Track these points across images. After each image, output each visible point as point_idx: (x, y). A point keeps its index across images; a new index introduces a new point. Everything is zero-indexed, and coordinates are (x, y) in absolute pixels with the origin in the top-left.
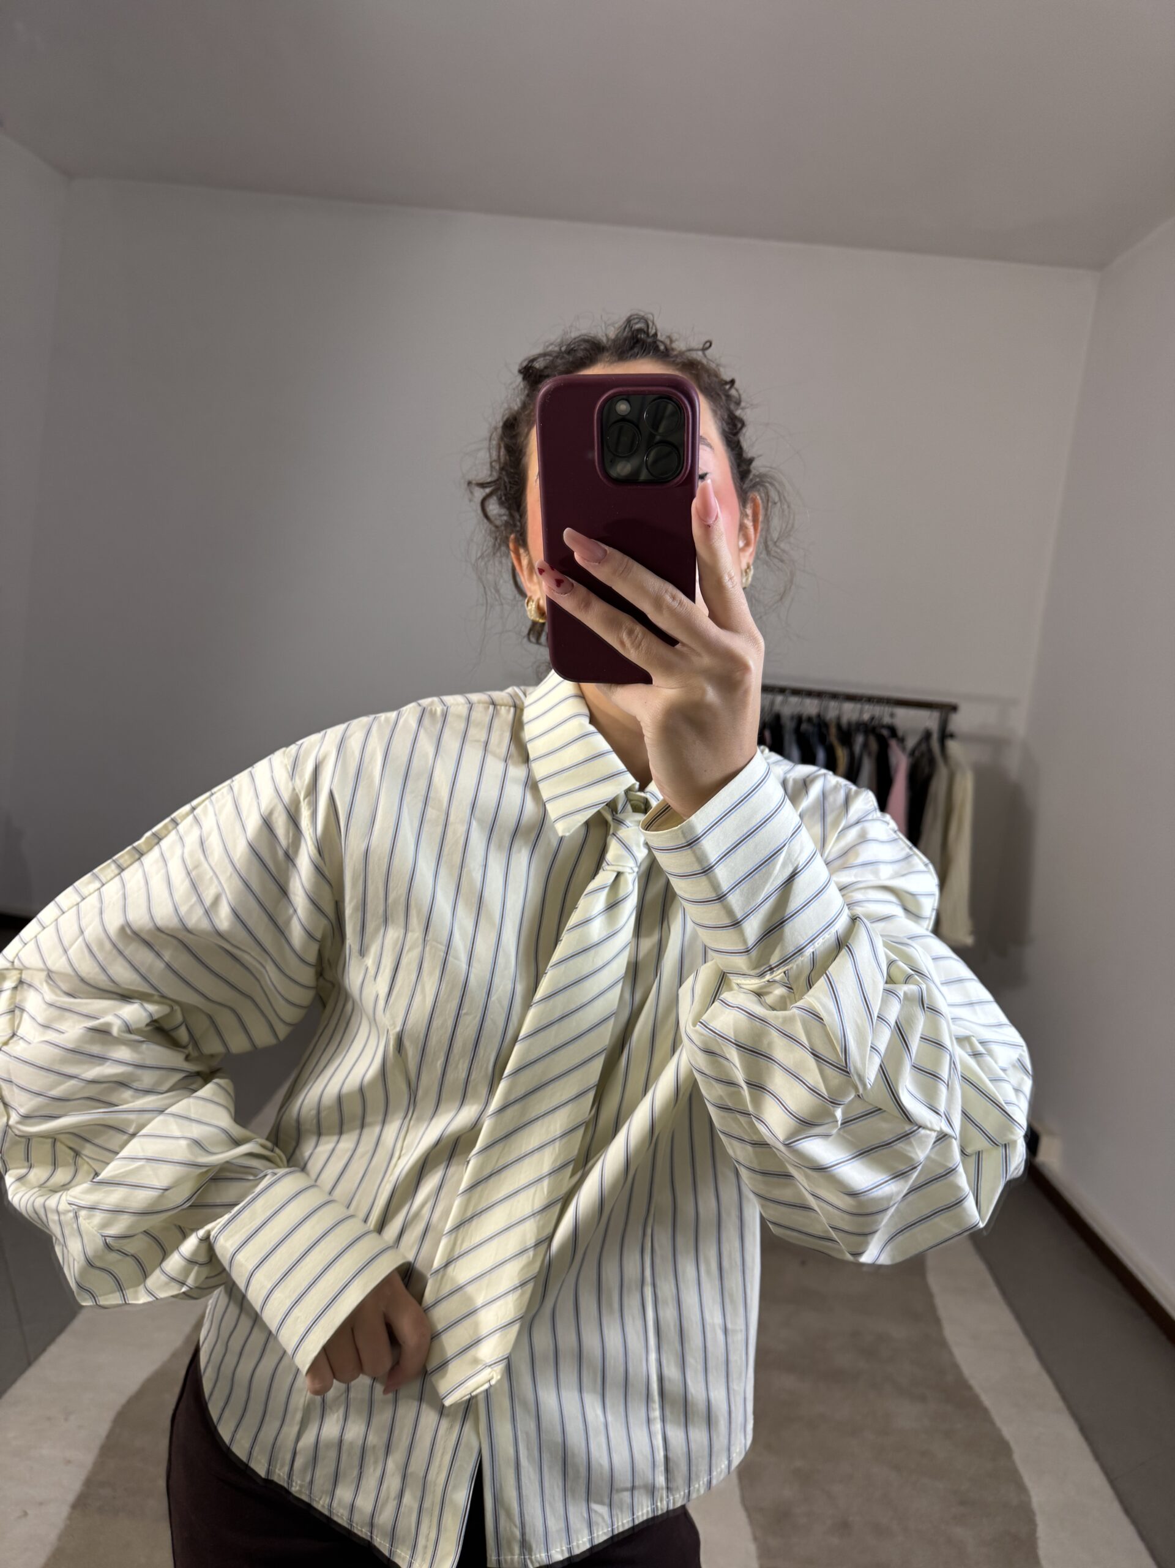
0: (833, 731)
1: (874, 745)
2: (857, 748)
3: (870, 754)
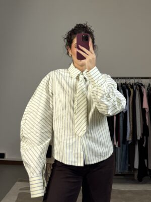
0: (129, 86)
1: (138, 88)
2: (135, 89)
3: (138, 90)
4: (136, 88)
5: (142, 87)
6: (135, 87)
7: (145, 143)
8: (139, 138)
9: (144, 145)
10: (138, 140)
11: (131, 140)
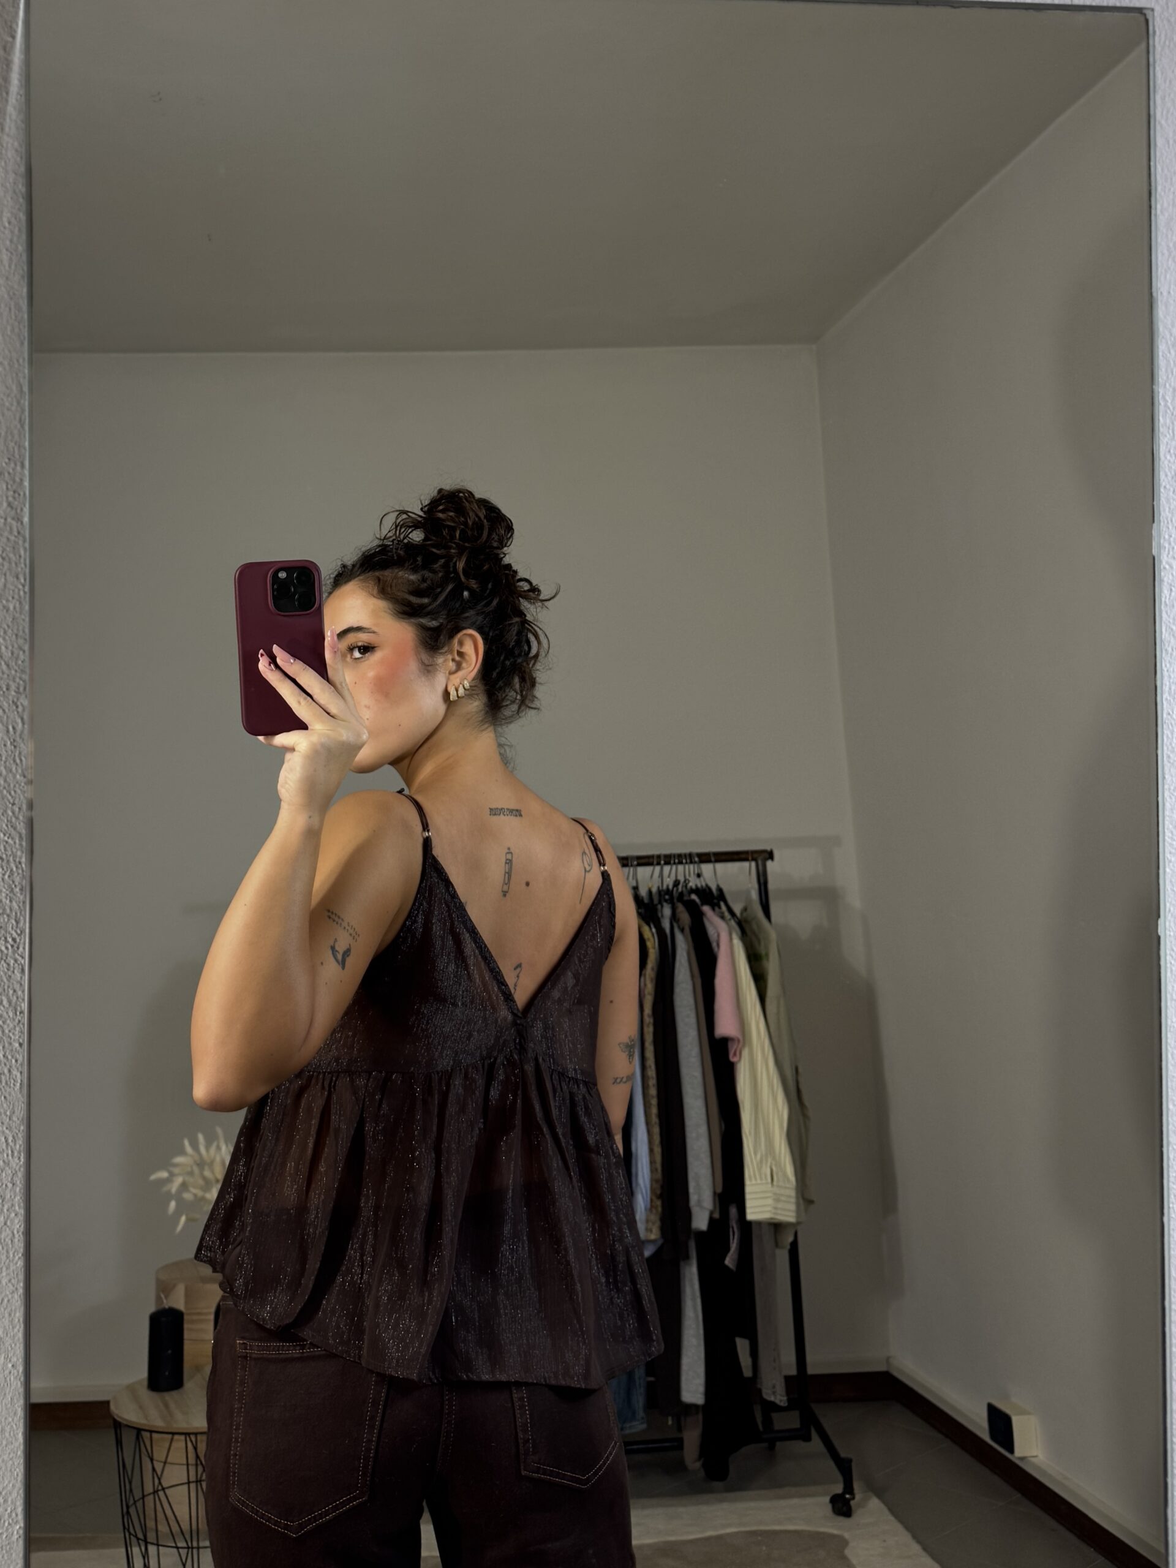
1: (685, 917)
2: (666, 924)
3: (682, 930)
4: (674, 917)
5: (706, 909)
6: (667, 911)
7: (734, 1245)
8: (700, 1222)
9: (730, 1261)
10: (699, 1234)
11: (655, 1235)
